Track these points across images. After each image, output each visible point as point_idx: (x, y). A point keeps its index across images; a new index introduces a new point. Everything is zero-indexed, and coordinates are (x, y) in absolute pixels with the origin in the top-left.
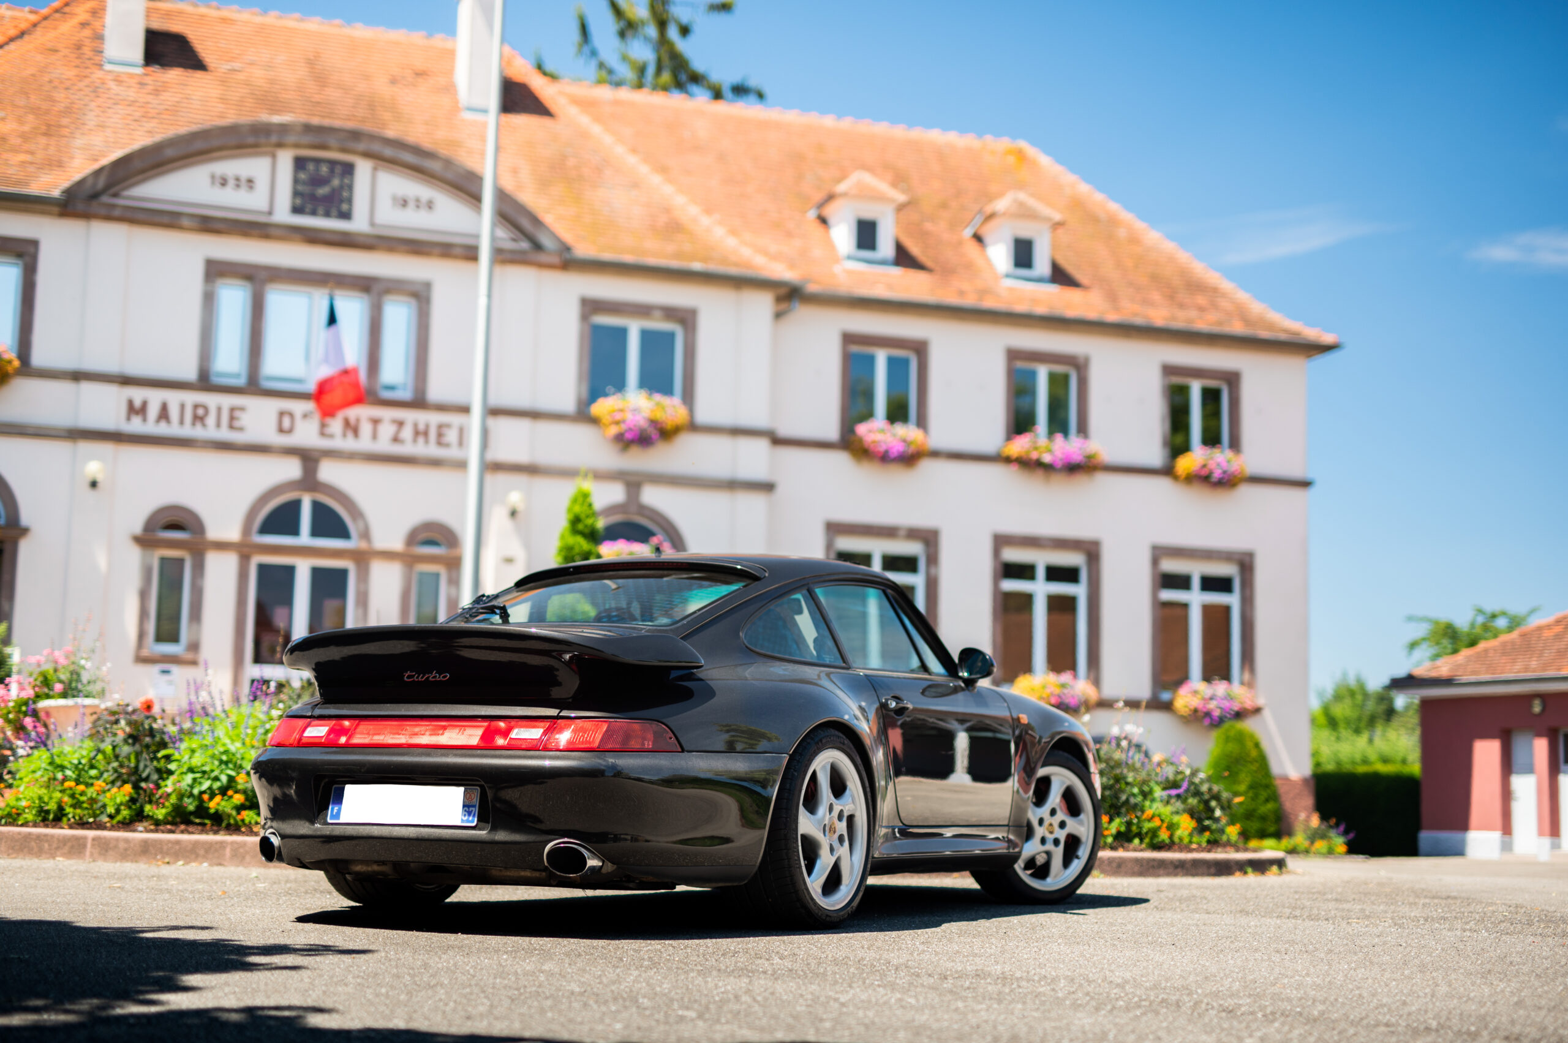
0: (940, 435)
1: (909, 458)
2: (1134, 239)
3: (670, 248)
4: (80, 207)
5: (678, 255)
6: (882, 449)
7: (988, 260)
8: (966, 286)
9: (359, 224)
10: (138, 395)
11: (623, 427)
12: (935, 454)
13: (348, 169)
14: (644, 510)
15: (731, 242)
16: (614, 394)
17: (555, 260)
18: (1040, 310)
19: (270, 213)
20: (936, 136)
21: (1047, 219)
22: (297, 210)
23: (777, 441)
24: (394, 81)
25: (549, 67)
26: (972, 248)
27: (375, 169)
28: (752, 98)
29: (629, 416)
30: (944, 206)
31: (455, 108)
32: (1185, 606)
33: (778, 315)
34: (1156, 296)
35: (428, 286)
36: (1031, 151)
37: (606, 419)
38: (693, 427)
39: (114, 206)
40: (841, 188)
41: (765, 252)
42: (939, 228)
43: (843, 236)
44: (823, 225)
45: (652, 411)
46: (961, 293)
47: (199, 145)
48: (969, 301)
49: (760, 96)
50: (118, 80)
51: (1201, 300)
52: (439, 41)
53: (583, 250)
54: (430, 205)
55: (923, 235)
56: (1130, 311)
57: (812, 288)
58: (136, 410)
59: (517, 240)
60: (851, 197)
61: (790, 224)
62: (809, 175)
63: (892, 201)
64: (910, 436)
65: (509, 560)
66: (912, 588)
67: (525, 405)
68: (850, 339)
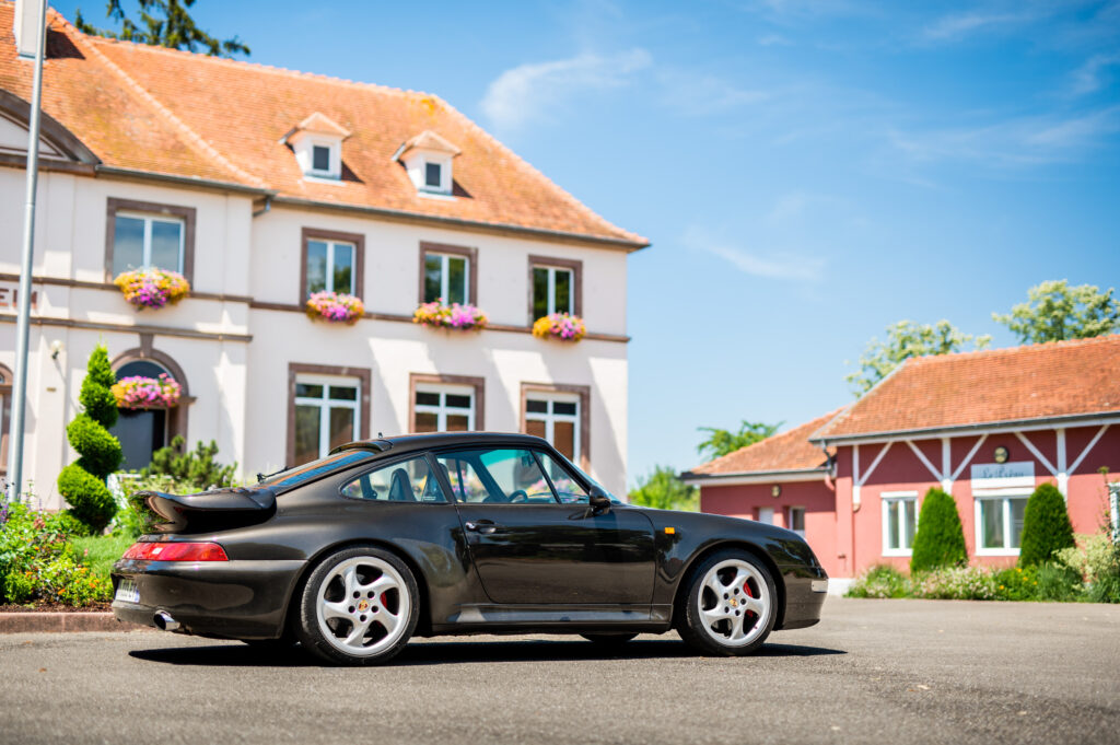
0: (371, 304)
1: (350, 319)
2: (511, 167)
3: (177, 164)
5: (180, 169)
6: (331, 310)
7: (408, 178)
8: (392, 197)
11: (138, 294)
12: (369, 316)
14: (154, 353)
15: (222, 160)
16: (133, 269)
18: (444, 215)
20: (372, 88)
21: (450, 151)
23: (254, 305)
25: (87, 23)
26: (397, 169)
28: (241, 54)
29: (143, 285)
30: (378, 139)
31: (13, 53)
32: (544, 423)
33: (255, 215)
34: (525, 207)
36: (440, 102)
37: (128, 287)
38: (192, 295)
40: (303, 124)
41: (247, 170)
42: (374, 154)
43: (304, 159)
44: (289, 152)
45: (161, 281)
46: (389, 202)
48: (394, 208)
49: (247, 51)
51: (556, 211)
53: (111, 163)
55: (362, 160)
56: (507, 218)
57: (281, 195)
59: (59, 155)
60: (310, 131)
61: (266, 149)
62: (280, 114)
63: (340, 134)
64: (350, 303)
65: (53, 390)
66: (351, 411)
67: (66, 276)
68: (307, 233)
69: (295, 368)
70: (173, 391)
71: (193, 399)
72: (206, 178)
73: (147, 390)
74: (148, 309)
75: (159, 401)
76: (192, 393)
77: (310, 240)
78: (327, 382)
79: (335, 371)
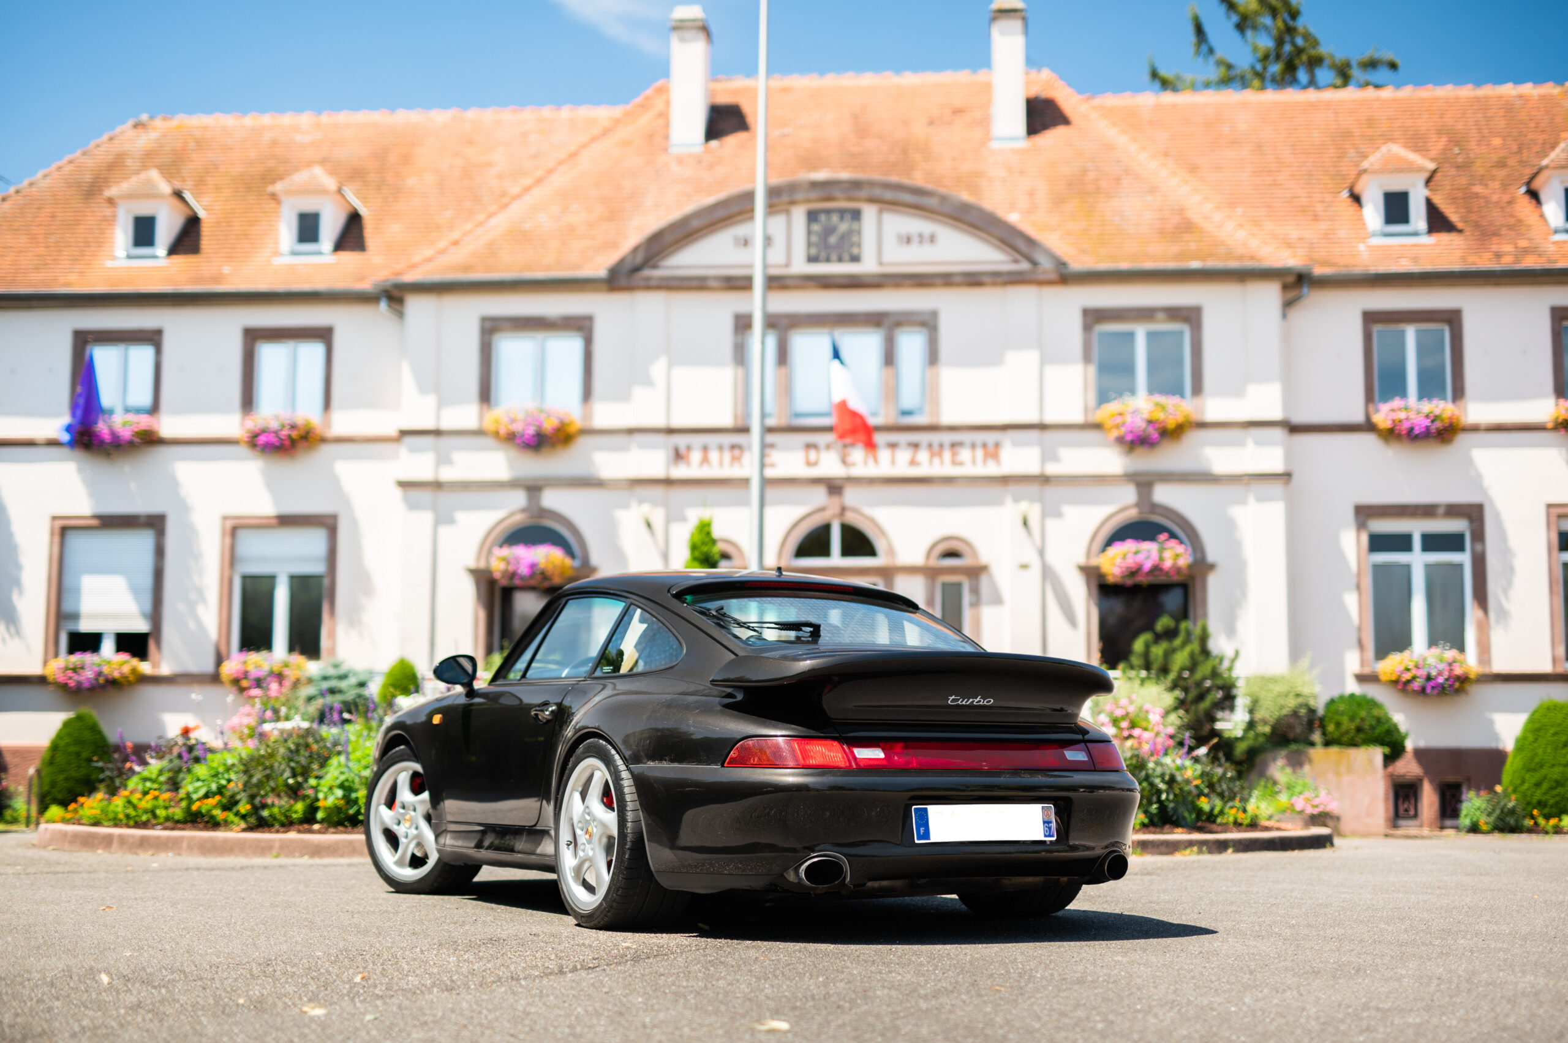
0: (1476, 411)
1: (1440, 434)
3: (1175, 249)
4: (623, 281)
5: (1180, 256)
6: (1405, 426)
7: (1542, 216)
8: (1508, 248)
9: (868, 266)
10: (681, 441)
11: (1123, 430)
12: (1475, 429)
13: (856, 215)
14: (1154, 507)
15: (1240, 235)
16: (1115, 399)
17: (1054, 276)
19: (787, 265)
20: (1508, 90)
22: (812, 259)
23: (1294, 429)
24: (931, 123)
26: (1525, 205)
27: (881, 211)
29: (1128, 419)
30: (1502, 164)
31: (987, 137)
33: (1288, 304)
35: (934, 314)
37: (1109, 423)
38: (1199, 425)
39: (649, 279)
42: (1492, 191)
43: (1373, 214)
44: (1356, 205)
45: (1150, 412)
46: (1498, 256)
47: (720, 214)
48: (1507, 263)
49: (1393, 66)
50: (680, 160)
52: (981, 76)
53: (1077, 264)
54: (932, 239)
55: (1467, 199)
57: (1318, 271)
58: (678, 456)
59: (1016, 261)
60: (1375, 172)
61: (1319, 208)
62: (1352, 153)
63: (1420, 169)
64: (1437, 412)
65: (1024, 567)
66: (1459, 567)
67: (1032, 418)
68: (1371, 318)
69: (1364, 513)
70: (1177, 556)
71: (1212, 567)
72: (1212, 264)
73: (1140, 558)
74: (1140, 451)
75: (1157, 573)
76: (1211, 557)
77: (1376, 329)
78: (1416, 528)
79: (1427, 511)
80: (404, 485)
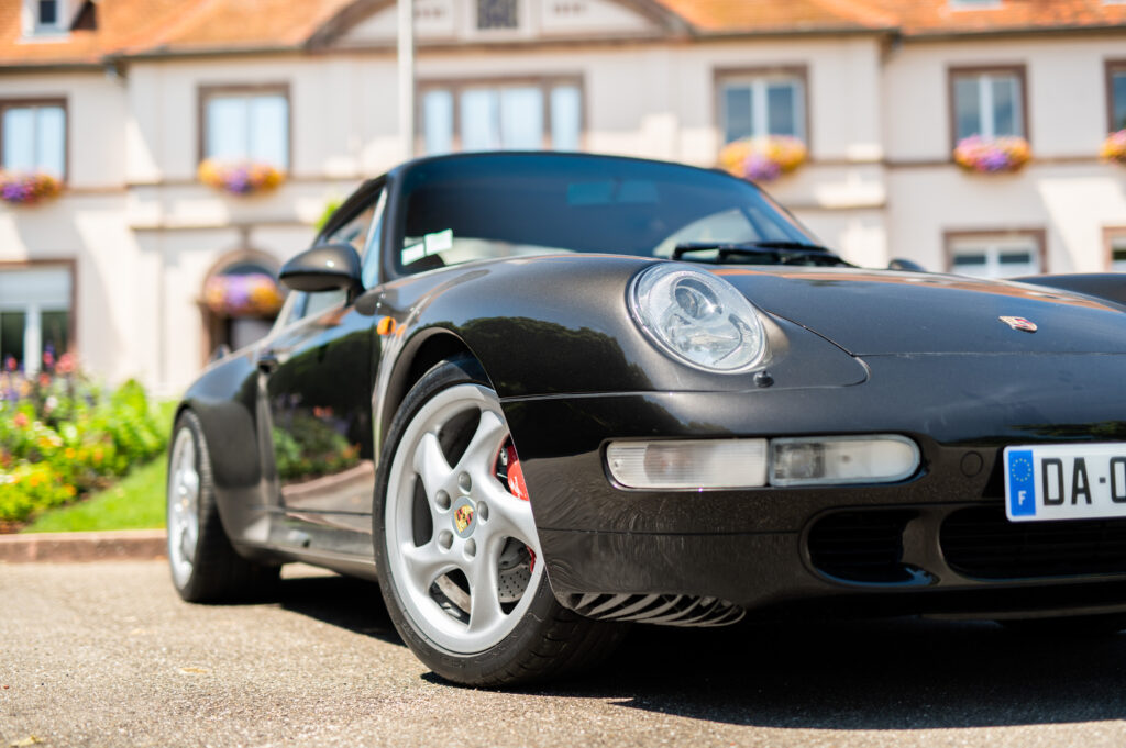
0: (1045, 146)
3: (788, 13)
4: (318, 49)
8: (1065, 8)
12: (1040, 161)
17: (684, 37)
22: (480, 27)
23: (891, 166)
35: (583, 74)
38: (810, 162)
39: (340, 48)
46: (1058, 16)
53: (705, 26)
57: (911, 31)
69: (950, 236)
77: (958, 79)
78: (992, 248)
79: (1000, 233)
80: (139, 231)
